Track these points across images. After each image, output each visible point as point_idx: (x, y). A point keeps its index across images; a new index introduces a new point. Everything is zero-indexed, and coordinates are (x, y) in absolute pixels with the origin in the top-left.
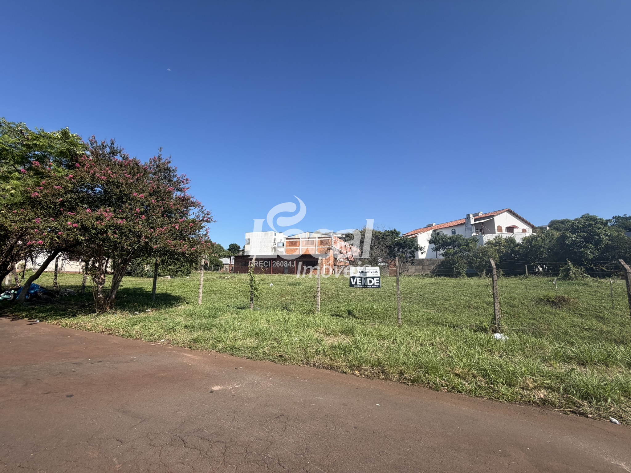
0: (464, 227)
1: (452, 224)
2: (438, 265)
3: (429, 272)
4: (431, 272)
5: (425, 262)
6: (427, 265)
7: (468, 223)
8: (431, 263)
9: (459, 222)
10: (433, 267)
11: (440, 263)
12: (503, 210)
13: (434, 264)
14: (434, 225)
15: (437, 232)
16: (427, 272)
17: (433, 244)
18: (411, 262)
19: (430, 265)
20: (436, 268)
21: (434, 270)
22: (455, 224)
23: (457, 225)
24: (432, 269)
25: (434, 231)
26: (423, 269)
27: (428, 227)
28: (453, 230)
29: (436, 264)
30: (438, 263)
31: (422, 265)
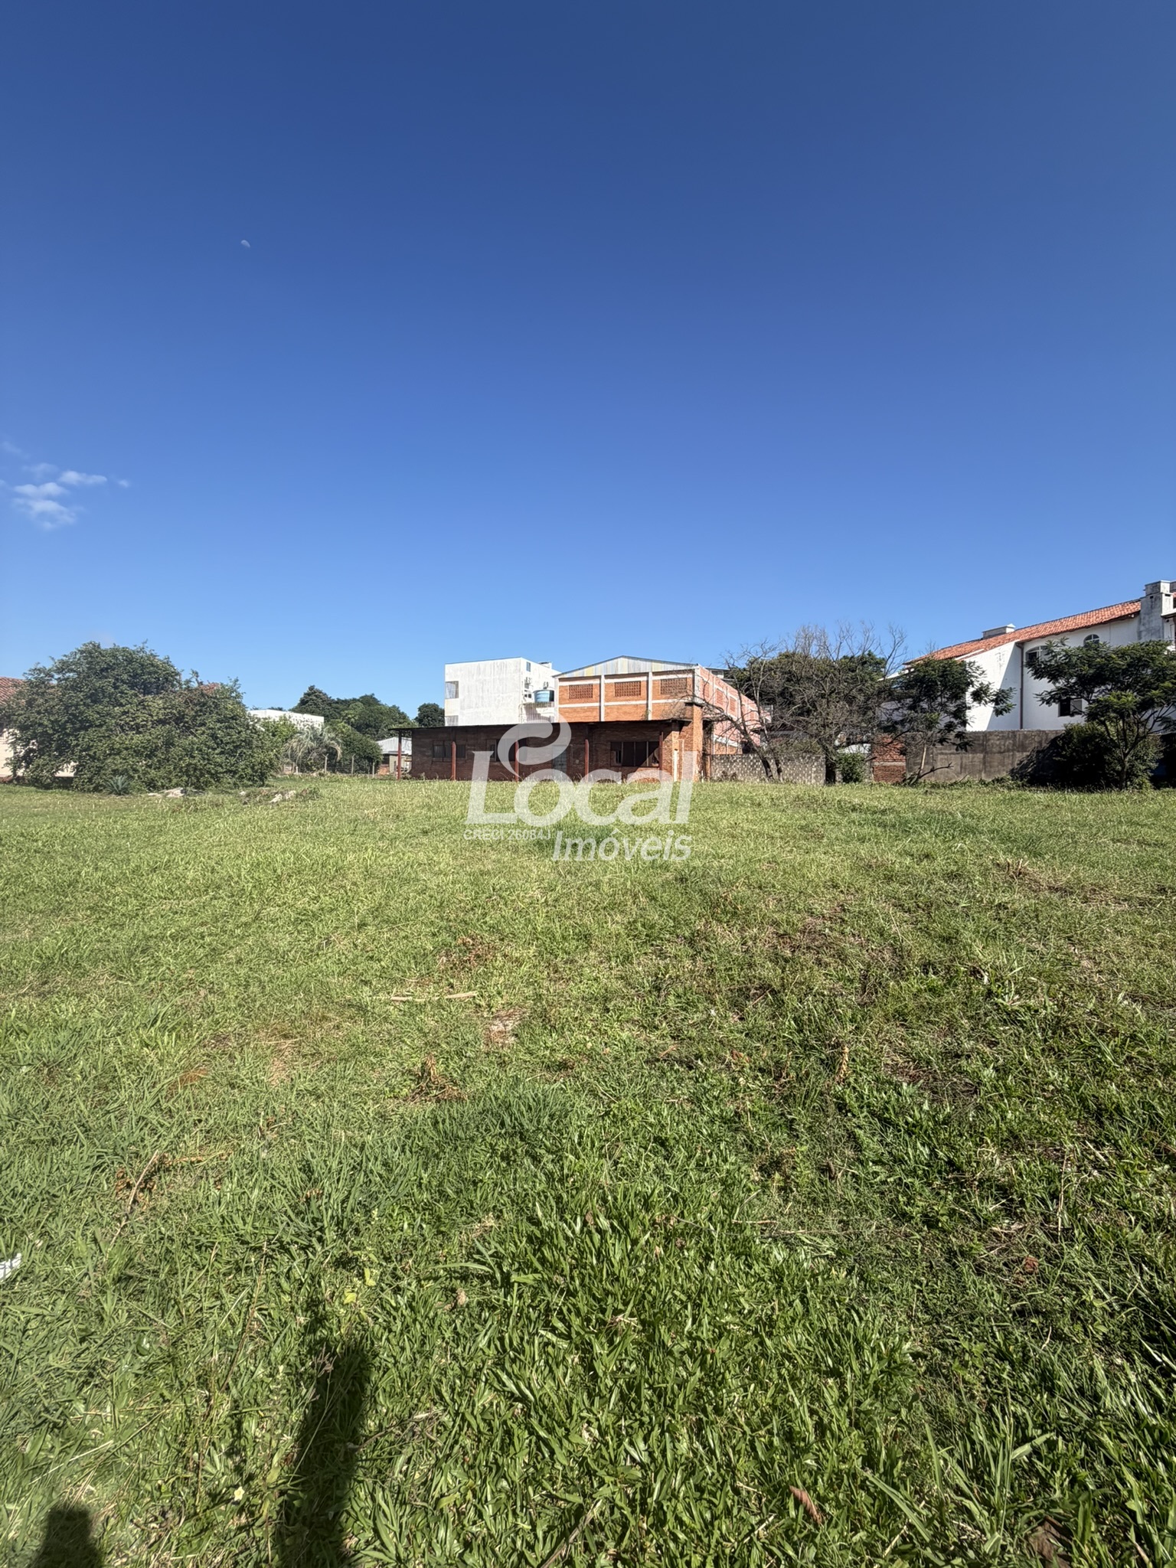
0: (1133, 626)
1: (1082, 621)
2: (1038, 752)
3: (1004, 774)
4: (1012, 772)
5: (994, 741)
6: (1000, 752)
7: (1149, 614)
8: (1014, 745)
9: (1106, 615)
10: (1020, 756)
11: (1045, 745)
13: (1022, 747)
14: (1008, 630)
15: (1028, 648)
16: (999, 772)
17: (1045, 680)
18: (958, 741)
19: (1008, 751)
20: (1030, 761)
21: (1026, 766)
22: (1093, 620)
23: (1106, 623)
24: (1017, 762)
25: (1020, 645)
26: (984, 763)
27: (990, 637)
28: (1089, 638)
29: (1030, 749)
30: (1040, 743)
31: (985, 751)
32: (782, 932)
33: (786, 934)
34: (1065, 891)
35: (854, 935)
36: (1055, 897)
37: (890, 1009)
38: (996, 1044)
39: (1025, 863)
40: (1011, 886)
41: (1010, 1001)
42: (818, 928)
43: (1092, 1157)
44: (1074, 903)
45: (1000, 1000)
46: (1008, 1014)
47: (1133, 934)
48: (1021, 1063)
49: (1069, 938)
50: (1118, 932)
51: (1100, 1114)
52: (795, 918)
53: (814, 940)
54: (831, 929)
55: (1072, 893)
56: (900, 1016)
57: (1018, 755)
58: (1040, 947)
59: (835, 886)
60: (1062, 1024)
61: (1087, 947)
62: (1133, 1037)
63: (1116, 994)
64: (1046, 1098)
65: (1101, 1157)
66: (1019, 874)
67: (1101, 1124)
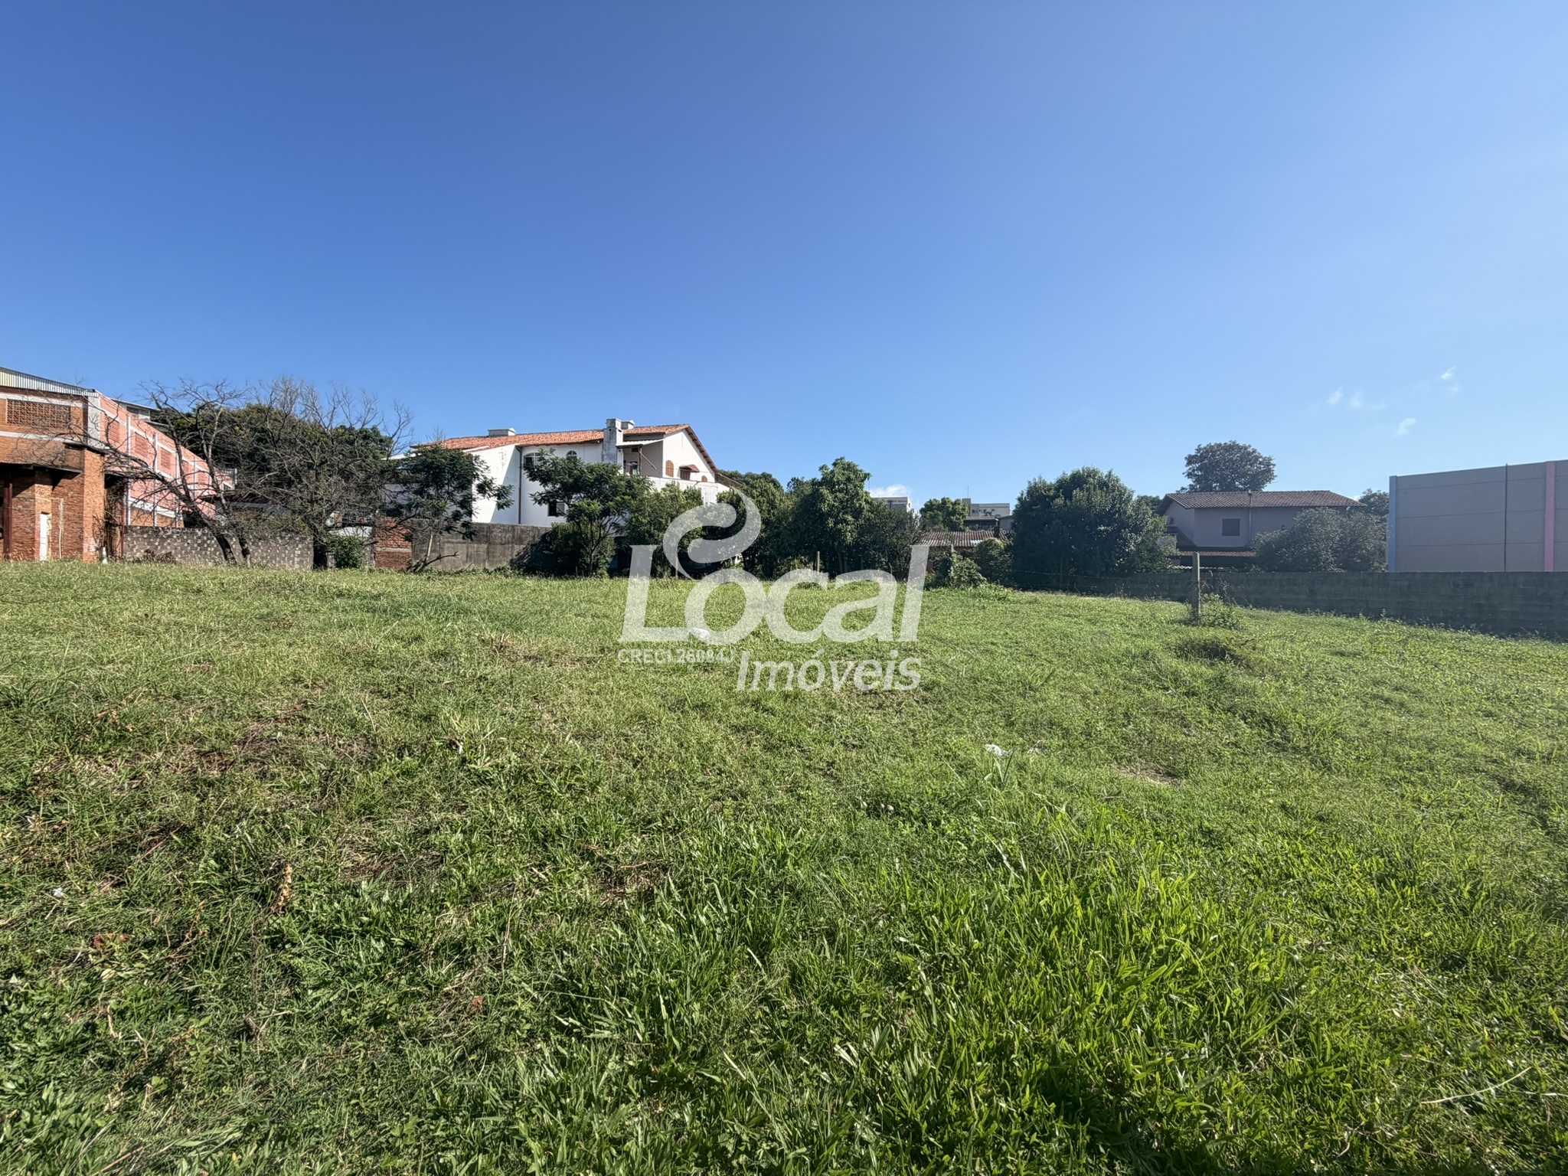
0: (599, 449)
1: (565, 439)
2: (532, 545)
3: (505, 564)
4: (512, 563)
5: (497, 533)
6: (501, 544)
7: (609, 442)
8: (513, 538)
9: (582, 438)
10: (518, 548)
11: (537, 540)
12: (677, 426)
13: (520, 541)
14: (510, 434)
15: (526, 452)
16: (500, 562)
17: (537, 483)
18: (464, 530)
19: (508, 542)
20: (526, 553)
21: (522, 558)
22: (573, 439)
23: (581, 443)
24: (515, 553)
25: (520, 449)
26: (488, 553)
27: (494, 436)
28: (570, 453)
29: (526, 542)
30: (534, 537)
31: (488, 542)
32: (206, 748)
33: (214, 749)
34: (536, 659)
35: (317, 734)
36: (528, 664)
37: (354, 806)
38: (464, 808)
39: (507, 638)
40: (493, 659)
41: (482, 764)
42: (267, 733)
43: (536, 880)
44: (542, 668)
45: (473, 766)
46: (479, 776)
47: (580, 686)
48: (486, 818)
49: (535, 698)
50: (571, 686)
51: (545, 839)
52: (230, 727)
53: (257, 751)
54: (286, 732)
55: (541, 660)
56: (367, 811)
57: (516, 547)
58: (511, 709)
59: (298, 680)
60: (523, 772)
61: (548, 703)
62: (573, 768)
63: (564, 737)
64: (505, 843)
65: (543, 877)
66: (501, 648)
67: (545, 847)
